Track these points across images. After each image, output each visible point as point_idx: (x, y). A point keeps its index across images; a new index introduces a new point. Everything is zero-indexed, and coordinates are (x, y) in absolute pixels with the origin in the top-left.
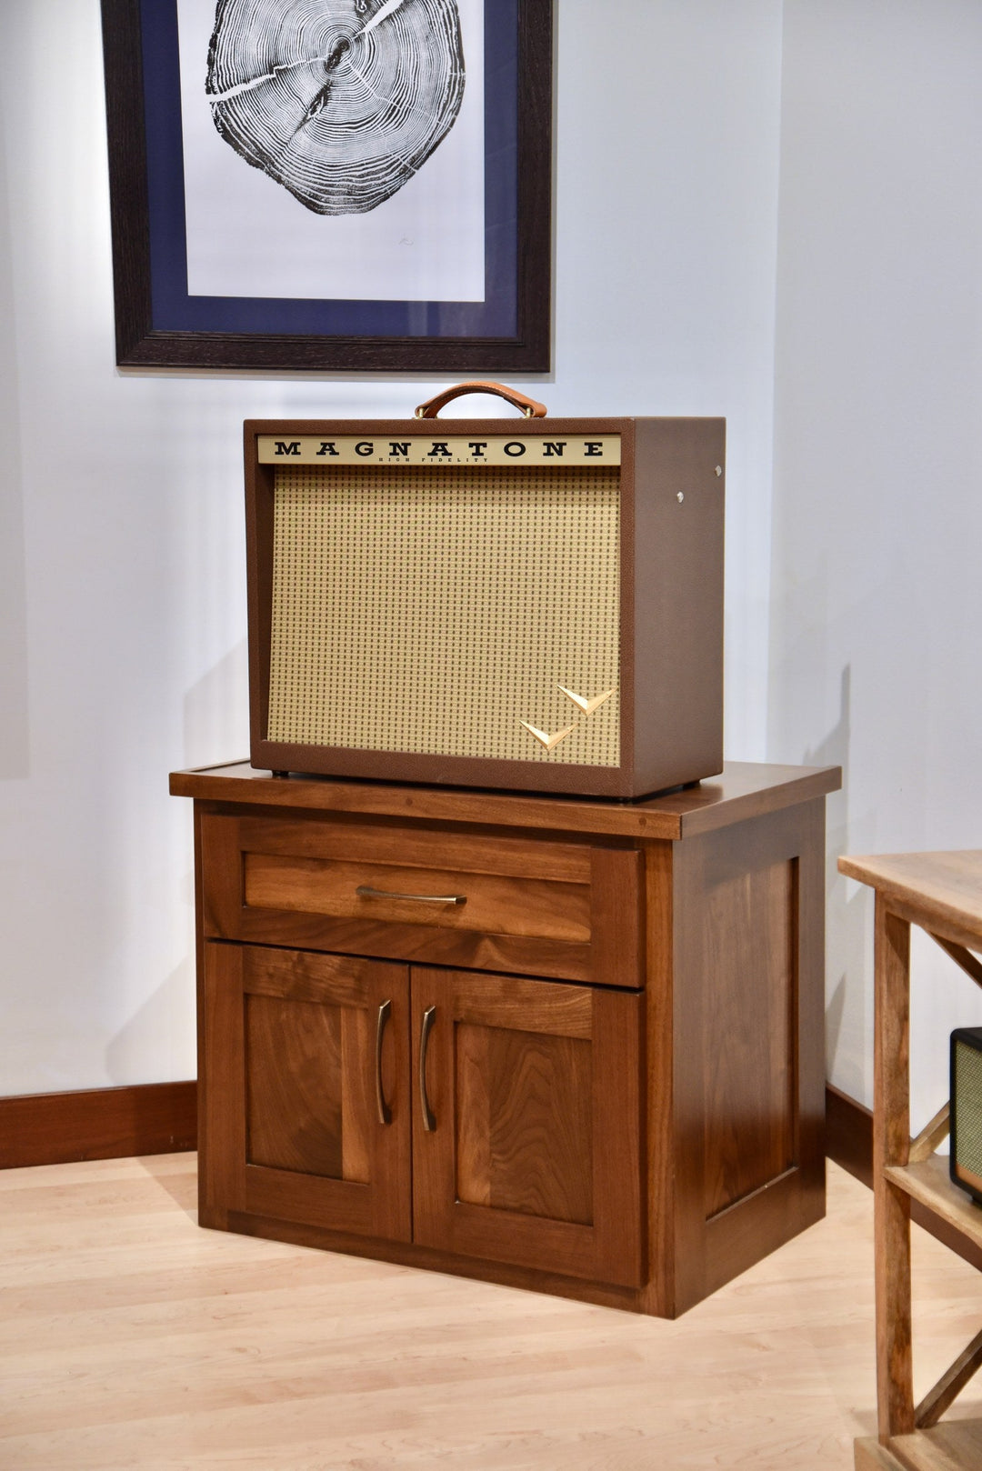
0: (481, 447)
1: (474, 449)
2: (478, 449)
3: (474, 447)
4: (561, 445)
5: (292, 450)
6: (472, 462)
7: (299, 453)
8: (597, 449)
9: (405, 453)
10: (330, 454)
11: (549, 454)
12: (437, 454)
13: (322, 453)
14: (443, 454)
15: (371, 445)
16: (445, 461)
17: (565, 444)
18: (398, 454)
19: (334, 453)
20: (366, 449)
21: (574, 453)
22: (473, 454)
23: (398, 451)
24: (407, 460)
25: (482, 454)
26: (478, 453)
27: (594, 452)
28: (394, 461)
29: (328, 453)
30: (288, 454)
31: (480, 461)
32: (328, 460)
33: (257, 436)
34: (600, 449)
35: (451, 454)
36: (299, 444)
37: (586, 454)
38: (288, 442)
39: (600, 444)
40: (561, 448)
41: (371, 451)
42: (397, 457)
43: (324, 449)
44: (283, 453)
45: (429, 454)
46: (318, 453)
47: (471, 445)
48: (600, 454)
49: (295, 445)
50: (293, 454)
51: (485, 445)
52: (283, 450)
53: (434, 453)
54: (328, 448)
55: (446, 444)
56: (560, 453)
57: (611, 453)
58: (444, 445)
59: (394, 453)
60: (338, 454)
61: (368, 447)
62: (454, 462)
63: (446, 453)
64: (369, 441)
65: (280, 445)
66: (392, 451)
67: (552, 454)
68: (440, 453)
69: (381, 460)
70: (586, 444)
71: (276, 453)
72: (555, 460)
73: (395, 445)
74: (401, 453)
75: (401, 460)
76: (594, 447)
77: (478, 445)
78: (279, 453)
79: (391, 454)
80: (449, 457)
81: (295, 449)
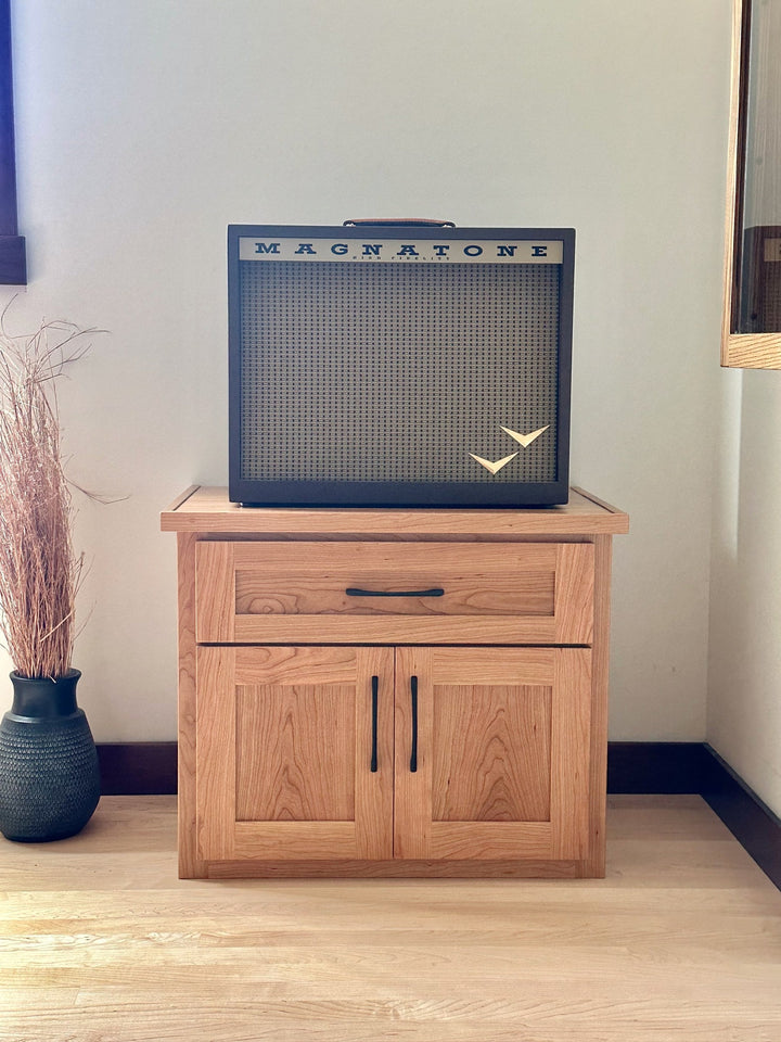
53: (402, 253)
58: (411, 247)
59: (368, 253)
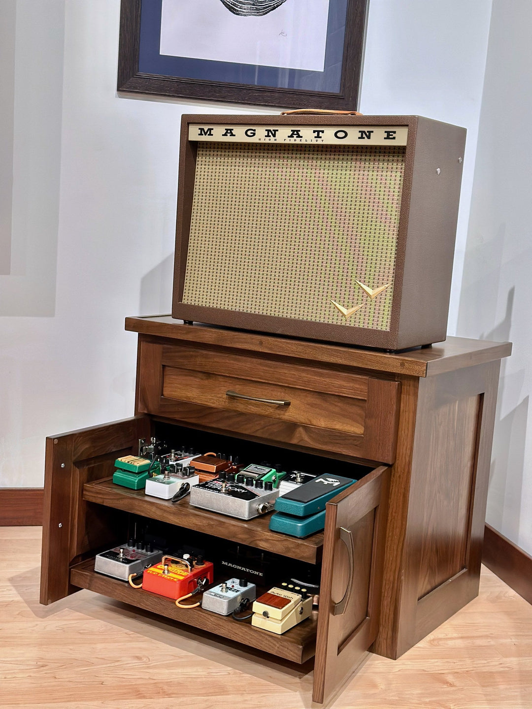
0: (320, 133)
1: (316, 134)
2: (318, 134)
3: (316, 133)
4: (370, 132)
5: (208, 133)
6: (314, 142)
7: (212, 135)
8: (392, 135)
9: (274, 136)
10: (230, 135)
11: (362, 138)
12: (293, 137)
13: (225, 135)
14: (297, 137)
15: (255, 130)
16: (298, 141)
17: (372, 132)
18: (270, 136)
19: (232, 135)
20: (251, 133)
21: (378, 138)
22: (315, 137)
23: (270, 134)
24: (275, 140)
25: (321, 137)
26: (318, 137)
27: (390, 137)
28: (267, 140)
29: (229, 135)
30: (205, 135)
31: (320, 142)
32: (229, 139)
33: (188, 124)
34: (394, 135)
35: (302, 137)
36: (213, 129)
37: (385, 138)
38: (206, 128)
39: (395, 132)
40: (370, 135)
41: (254, 134)
42: (269, 138)
43: (227, 132)
44: (203, 135)
45: (289, 137)
46: (223, 135)
47: (314, 132)
48: (394, 138)
49: (210, 130)
50: (208, 135)
51: (323, 132)
52: (203, 133)
54: (229, 132)
55: (299, 131)
56: (369, 137)
57: (401, 138)
60: (235, 135)
61: (253, 132)
62: (303, 142)
63: (299, 136)
64: (253, 128)
65: (202, 129)
66: (267, 135)
67: (364, 138)
68: (295, 136)
69: (260, 139)
70: (386, 132)
71: (199, 135)
72: (365, 142)
73: (268, 131)
74: (272, 136)
75: (272, 140)
76: (391, 134)
77: (318, 132)
78: (201, 134)
79: (266, 136)
80: (301, 139)
81: (210, 132)
